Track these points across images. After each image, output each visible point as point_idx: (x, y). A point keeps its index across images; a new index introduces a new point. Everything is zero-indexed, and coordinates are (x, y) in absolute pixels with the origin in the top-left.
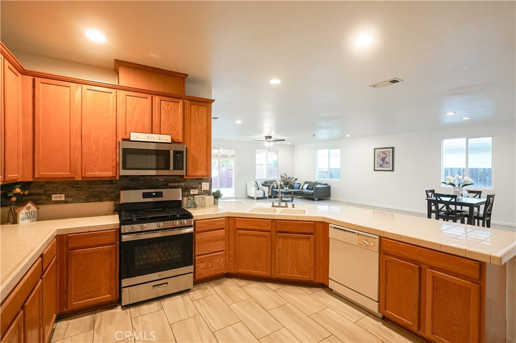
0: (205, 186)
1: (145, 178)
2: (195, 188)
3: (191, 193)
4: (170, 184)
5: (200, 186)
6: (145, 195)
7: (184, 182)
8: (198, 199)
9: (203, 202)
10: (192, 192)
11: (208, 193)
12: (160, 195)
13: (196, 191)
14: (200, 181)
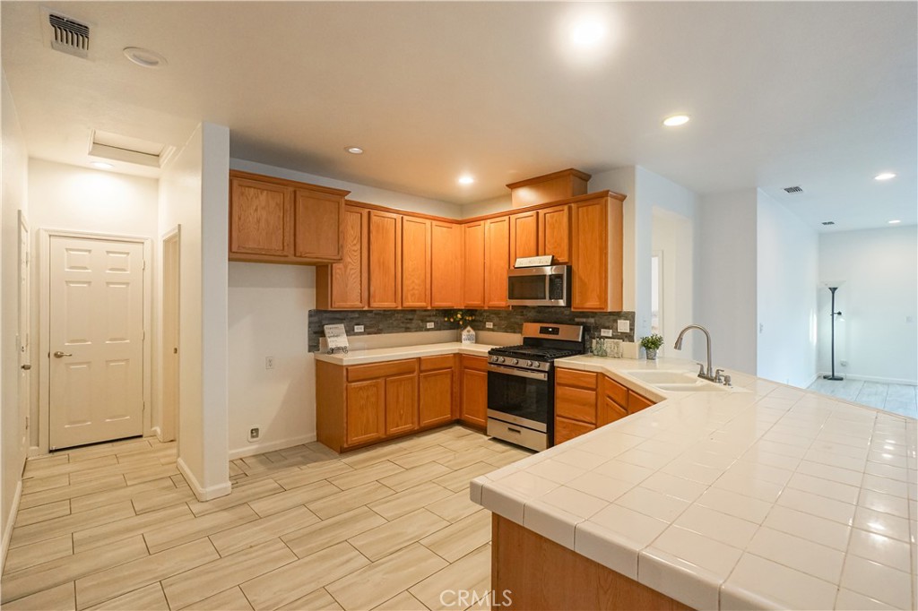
0: (623, 326)
1: (549, 310)
2: (608, 328)
3: (602, 334)
4: (577, 320)
5: (615, 324)
6: (543, 330)
7: (592, 317)
8: (608, 344)
9: (616, 351)
10: (604, 333)
11: (629, 337)
12: (556, 331)
13: (609, 333)
14: (615, 317)
